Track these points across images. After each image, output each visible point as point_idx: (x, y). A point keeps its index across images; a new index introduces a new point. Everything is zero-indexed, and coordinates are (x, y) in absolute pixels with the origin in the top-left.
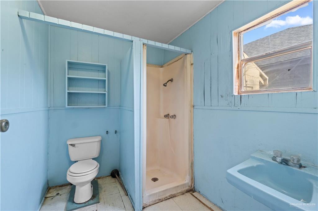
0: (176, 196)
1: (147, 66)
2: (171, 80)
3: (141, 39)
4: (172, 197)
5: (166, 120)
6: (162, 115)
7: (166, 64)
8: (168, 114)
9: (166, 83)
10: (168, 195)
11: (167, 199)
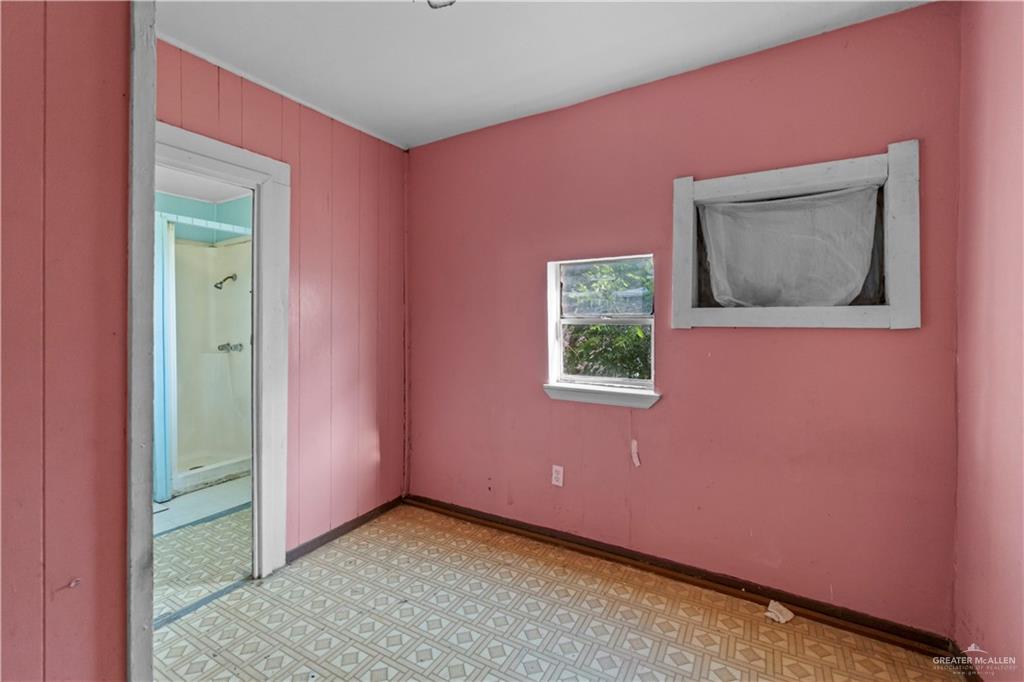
0: (239, 477)
1: (176, 243)
2: (233, 277)
3: (164, 214)
4: (231, 478)
5: (223, 355)
6: (215, 345)
7: (222, 243)
8: (228, 345)
9: (221, 283)
10: (222, 476)
11: (219, 482)
